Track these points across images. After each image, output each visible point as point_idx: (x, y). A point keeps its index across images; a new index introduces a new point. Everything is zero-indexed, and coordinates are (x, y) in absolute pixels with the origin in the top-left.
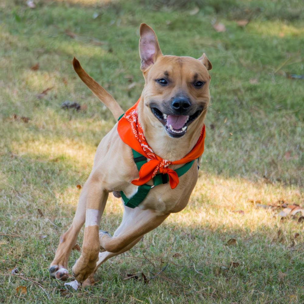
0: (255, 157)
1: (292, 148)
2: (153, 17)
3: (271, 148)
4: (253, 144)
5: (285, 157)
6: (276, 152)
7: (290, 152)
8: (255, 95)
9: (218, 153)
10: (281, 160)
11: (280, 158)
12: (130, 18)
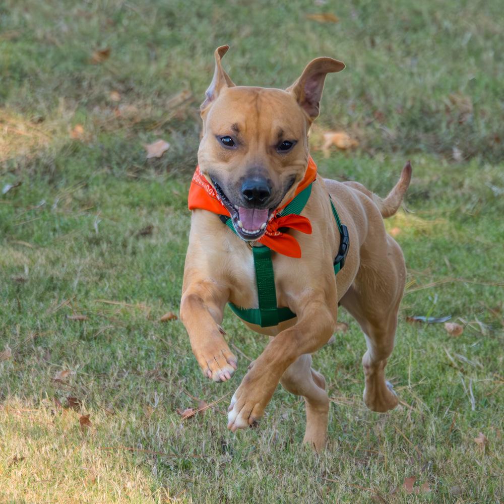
0: (342, 487)
1: (418, 468)
2: (127, 193)
3: (375, 468)
4: (336, 460)
5: (404, 488)
6: (384, 476)
7: (413, 477)
8: (341, 357)
9: (265, 479)
10: (395, 493)
11: (392, 489)
12: (80, 193)
